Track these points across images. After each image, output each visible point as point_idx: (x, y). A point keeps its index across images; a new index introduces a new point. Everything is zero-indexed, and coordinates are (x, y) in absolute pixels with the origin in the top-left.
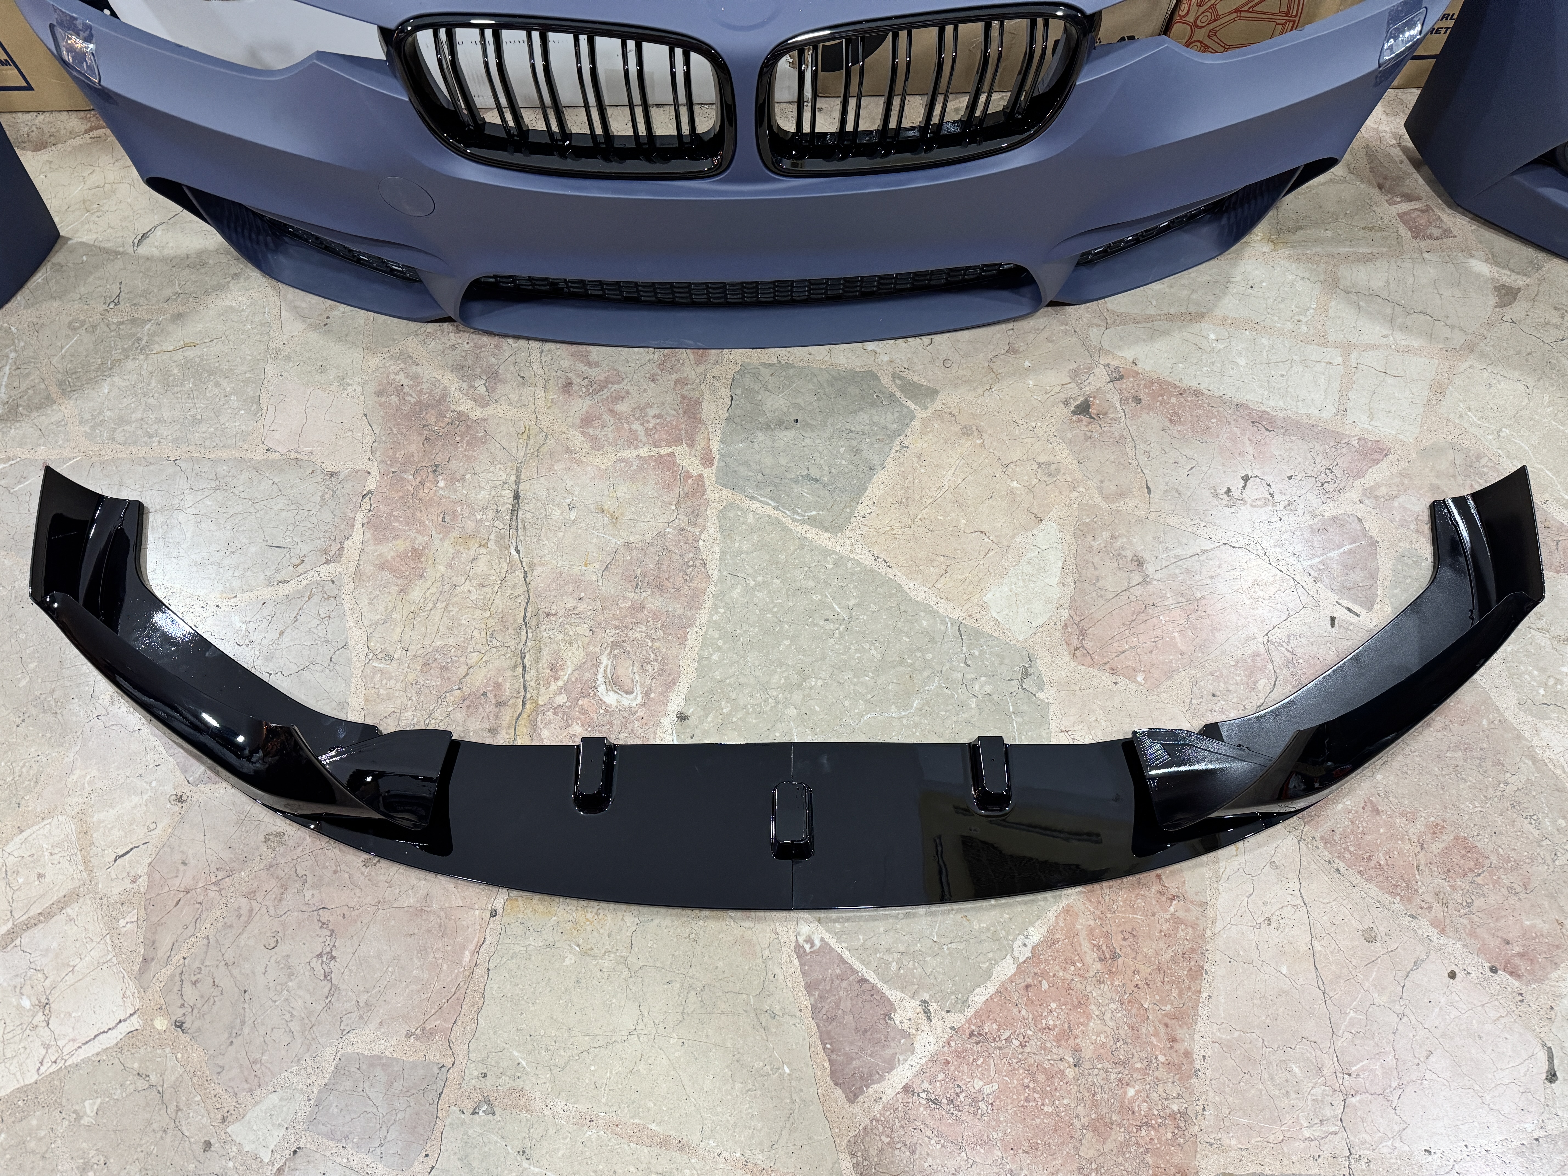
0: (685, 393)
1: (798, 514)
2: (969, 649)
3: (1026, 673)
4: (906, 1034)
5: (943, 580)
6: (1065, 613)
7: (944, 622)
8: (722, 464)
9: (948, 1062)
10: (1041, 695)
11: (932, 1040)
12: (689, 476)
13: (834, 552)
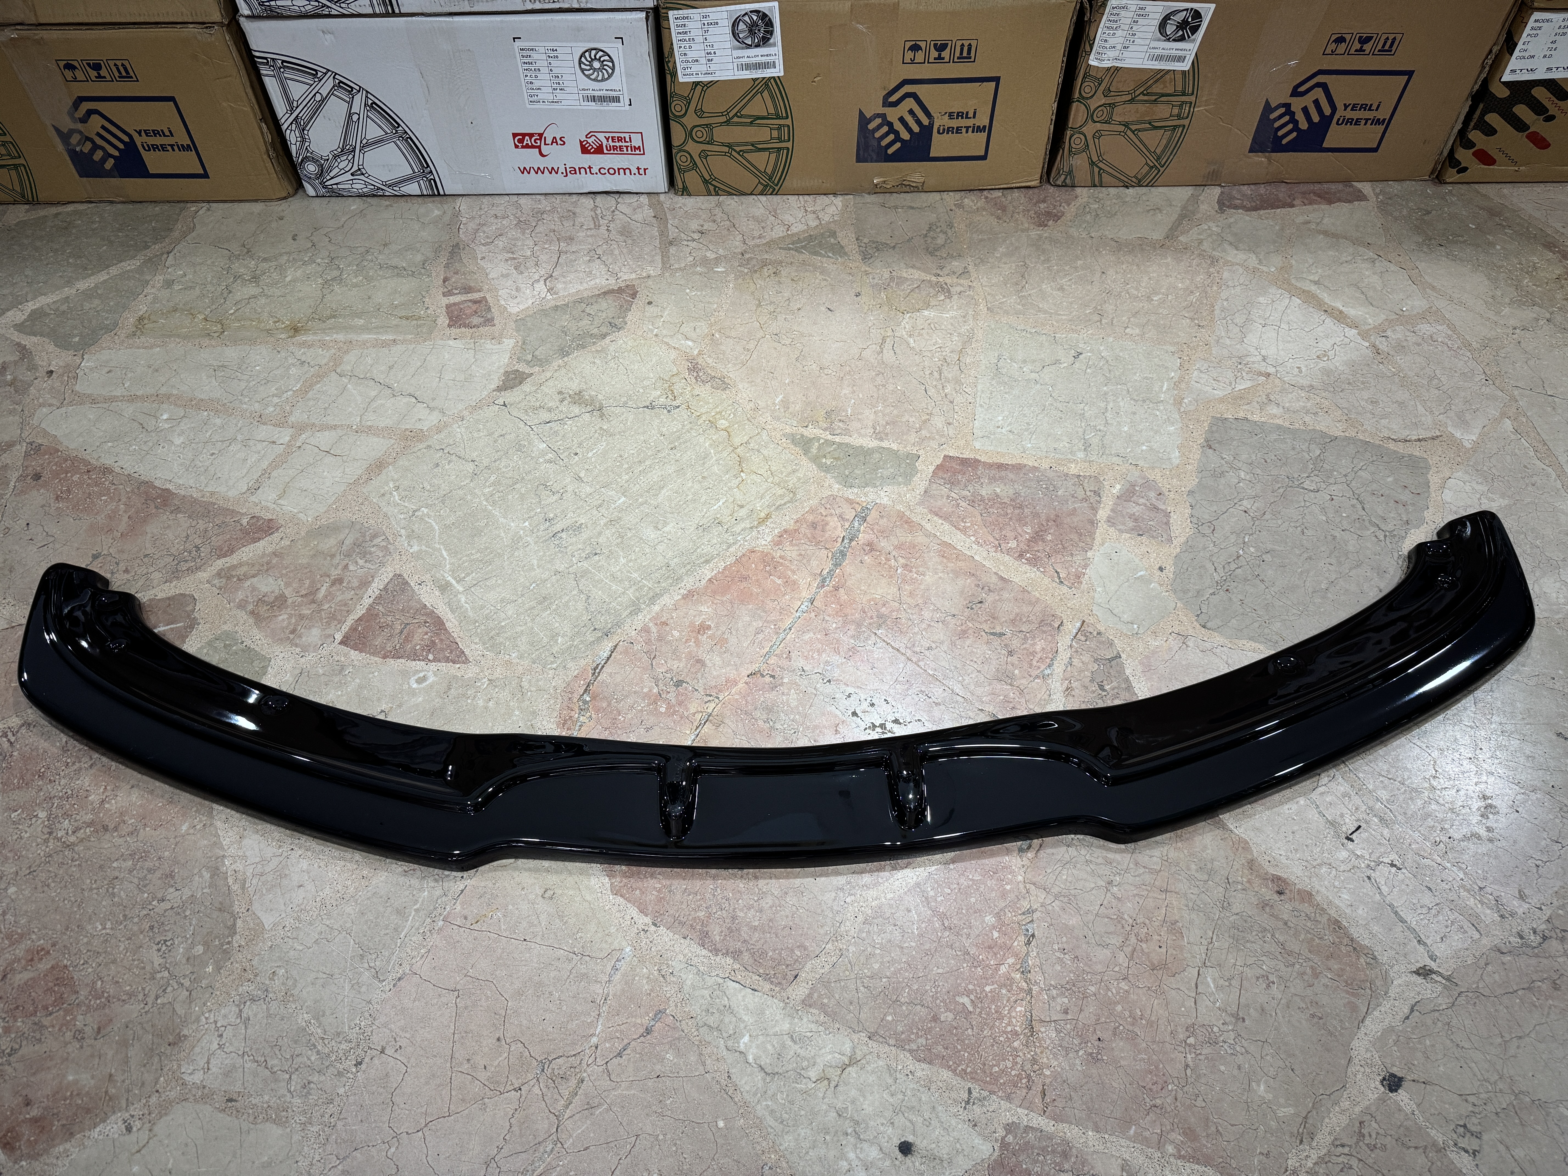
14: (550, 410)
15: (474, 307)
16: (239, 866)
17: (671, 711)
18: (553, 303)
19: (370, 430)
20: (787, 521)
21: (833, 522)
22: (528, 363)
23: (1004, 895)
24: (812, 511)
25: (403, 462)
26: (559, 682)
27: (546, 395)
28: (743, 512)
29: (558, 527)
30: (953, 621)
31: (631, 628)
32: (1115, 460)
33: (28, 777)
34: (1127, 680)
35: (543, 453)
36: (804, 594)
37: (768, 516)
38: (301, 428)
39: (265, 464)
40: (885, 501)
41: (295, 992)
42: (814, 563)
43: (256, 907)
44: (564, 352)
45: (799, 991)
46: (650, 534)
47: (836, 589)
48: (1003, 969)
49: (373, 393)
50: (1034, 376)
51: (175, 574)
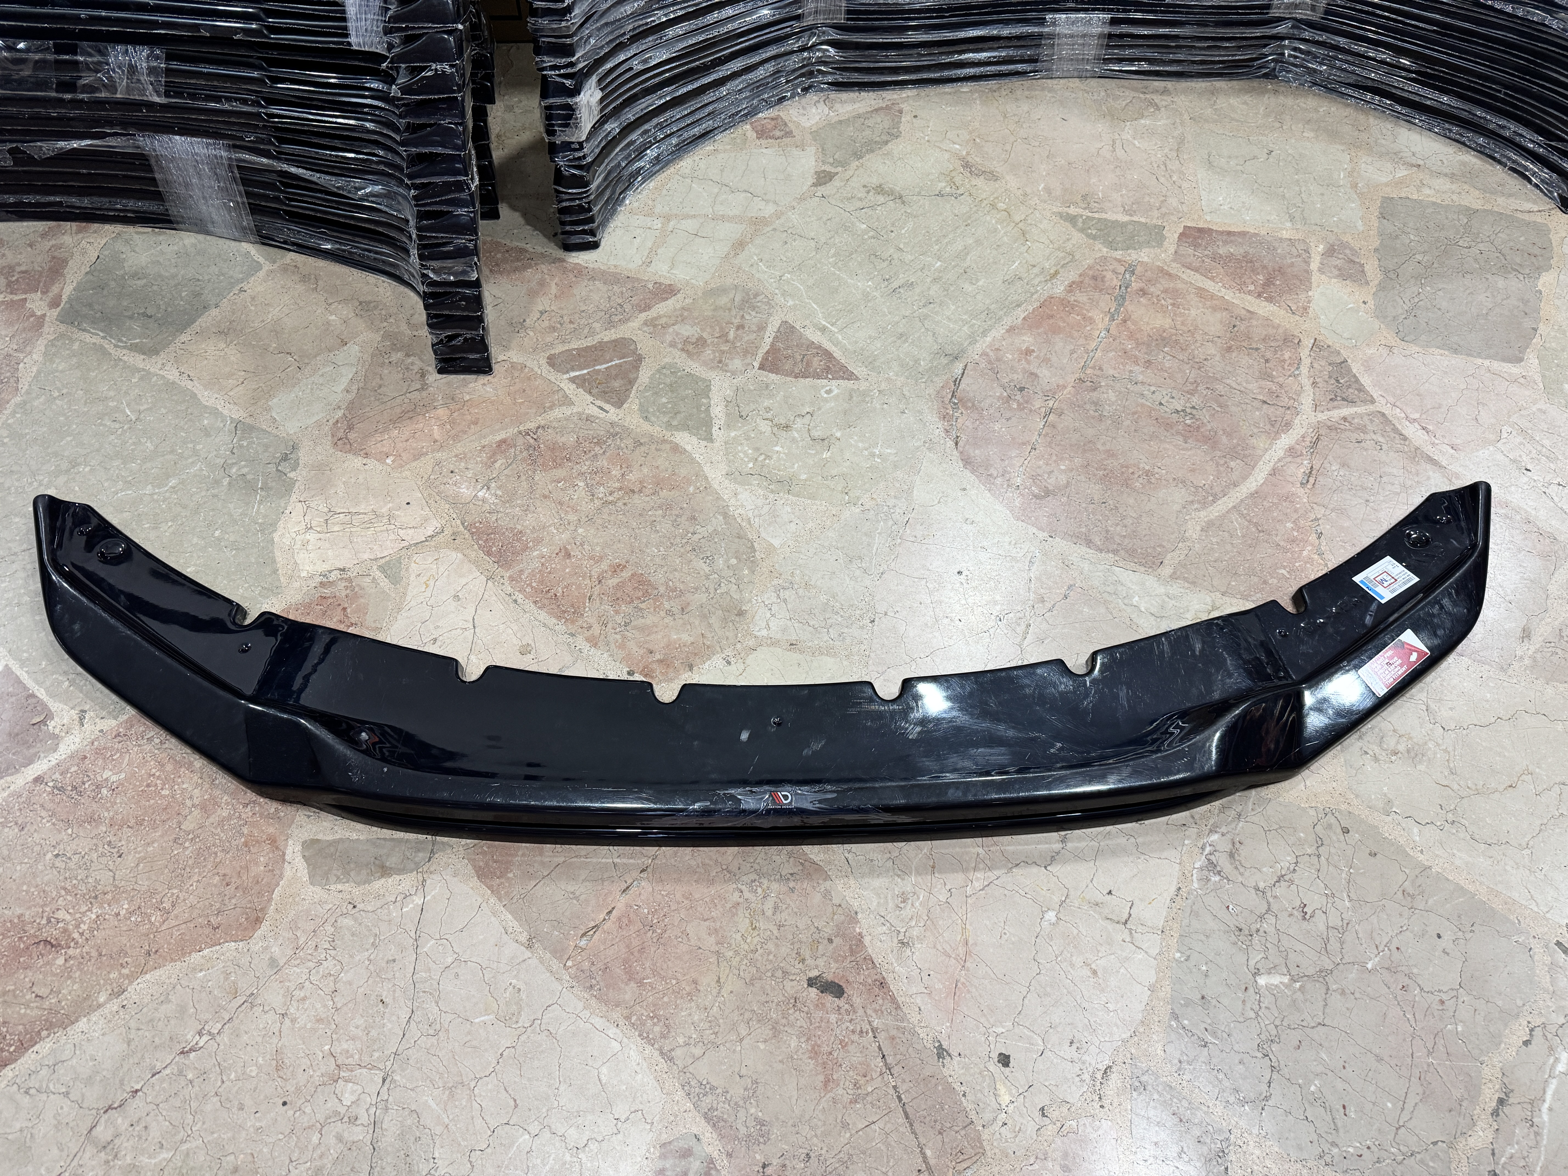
0: (56, 254)
1: (122, 341)
2: (240, 440)
3: (285, 458)
4: (56, 737)
5: (238, 389)
6: (340, 413)
7: (224, 421)
8: (68, 306)
9: (85, 757)
10: (292, 475)
11: (77, 740)
12: (33, 315)
13: (144, 370)
14: (860, 199)
15: (773, 123)
16: (740, 511)
17: (1021, 407)
18: (836, 119)
19: (723, 218)
20: (1072, 275)
21: (1109, 275)
22: (831, 164)
23: (1296, 511)
24: (1090, 268)
25: (758, 241)
26: (931, 391)
27: (853, 188)
28: (1036, 270)
29: (895, 285)
30: (1220, 340)
31: (975, 352)
32: (1315, 227)
33: (558, 461)
34: (1355, 376)
35: (865, 232)
36: (1100, 326)
37: (1057, 273)
38: (667, 218)
39: (649, 244)
40: (1146, 259)
41: (812, 583)
42: (1102, 304)
43: (763, 535)
44: (858, 156)
45: (1167, 571)
46: (969, 288)
47: (1125, 321)
48: (1305, 553)
49: (716, 190)
50: (1239, 168)
51: (610, 324)
